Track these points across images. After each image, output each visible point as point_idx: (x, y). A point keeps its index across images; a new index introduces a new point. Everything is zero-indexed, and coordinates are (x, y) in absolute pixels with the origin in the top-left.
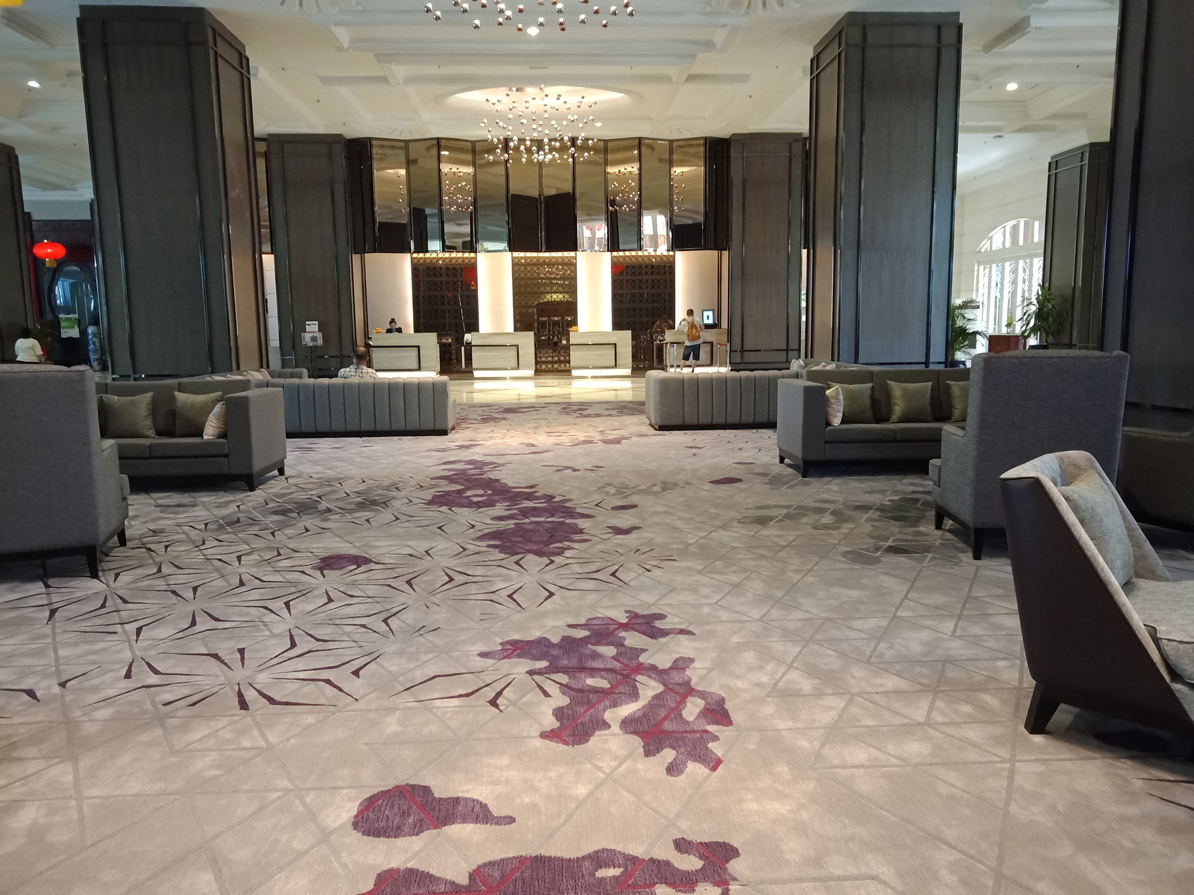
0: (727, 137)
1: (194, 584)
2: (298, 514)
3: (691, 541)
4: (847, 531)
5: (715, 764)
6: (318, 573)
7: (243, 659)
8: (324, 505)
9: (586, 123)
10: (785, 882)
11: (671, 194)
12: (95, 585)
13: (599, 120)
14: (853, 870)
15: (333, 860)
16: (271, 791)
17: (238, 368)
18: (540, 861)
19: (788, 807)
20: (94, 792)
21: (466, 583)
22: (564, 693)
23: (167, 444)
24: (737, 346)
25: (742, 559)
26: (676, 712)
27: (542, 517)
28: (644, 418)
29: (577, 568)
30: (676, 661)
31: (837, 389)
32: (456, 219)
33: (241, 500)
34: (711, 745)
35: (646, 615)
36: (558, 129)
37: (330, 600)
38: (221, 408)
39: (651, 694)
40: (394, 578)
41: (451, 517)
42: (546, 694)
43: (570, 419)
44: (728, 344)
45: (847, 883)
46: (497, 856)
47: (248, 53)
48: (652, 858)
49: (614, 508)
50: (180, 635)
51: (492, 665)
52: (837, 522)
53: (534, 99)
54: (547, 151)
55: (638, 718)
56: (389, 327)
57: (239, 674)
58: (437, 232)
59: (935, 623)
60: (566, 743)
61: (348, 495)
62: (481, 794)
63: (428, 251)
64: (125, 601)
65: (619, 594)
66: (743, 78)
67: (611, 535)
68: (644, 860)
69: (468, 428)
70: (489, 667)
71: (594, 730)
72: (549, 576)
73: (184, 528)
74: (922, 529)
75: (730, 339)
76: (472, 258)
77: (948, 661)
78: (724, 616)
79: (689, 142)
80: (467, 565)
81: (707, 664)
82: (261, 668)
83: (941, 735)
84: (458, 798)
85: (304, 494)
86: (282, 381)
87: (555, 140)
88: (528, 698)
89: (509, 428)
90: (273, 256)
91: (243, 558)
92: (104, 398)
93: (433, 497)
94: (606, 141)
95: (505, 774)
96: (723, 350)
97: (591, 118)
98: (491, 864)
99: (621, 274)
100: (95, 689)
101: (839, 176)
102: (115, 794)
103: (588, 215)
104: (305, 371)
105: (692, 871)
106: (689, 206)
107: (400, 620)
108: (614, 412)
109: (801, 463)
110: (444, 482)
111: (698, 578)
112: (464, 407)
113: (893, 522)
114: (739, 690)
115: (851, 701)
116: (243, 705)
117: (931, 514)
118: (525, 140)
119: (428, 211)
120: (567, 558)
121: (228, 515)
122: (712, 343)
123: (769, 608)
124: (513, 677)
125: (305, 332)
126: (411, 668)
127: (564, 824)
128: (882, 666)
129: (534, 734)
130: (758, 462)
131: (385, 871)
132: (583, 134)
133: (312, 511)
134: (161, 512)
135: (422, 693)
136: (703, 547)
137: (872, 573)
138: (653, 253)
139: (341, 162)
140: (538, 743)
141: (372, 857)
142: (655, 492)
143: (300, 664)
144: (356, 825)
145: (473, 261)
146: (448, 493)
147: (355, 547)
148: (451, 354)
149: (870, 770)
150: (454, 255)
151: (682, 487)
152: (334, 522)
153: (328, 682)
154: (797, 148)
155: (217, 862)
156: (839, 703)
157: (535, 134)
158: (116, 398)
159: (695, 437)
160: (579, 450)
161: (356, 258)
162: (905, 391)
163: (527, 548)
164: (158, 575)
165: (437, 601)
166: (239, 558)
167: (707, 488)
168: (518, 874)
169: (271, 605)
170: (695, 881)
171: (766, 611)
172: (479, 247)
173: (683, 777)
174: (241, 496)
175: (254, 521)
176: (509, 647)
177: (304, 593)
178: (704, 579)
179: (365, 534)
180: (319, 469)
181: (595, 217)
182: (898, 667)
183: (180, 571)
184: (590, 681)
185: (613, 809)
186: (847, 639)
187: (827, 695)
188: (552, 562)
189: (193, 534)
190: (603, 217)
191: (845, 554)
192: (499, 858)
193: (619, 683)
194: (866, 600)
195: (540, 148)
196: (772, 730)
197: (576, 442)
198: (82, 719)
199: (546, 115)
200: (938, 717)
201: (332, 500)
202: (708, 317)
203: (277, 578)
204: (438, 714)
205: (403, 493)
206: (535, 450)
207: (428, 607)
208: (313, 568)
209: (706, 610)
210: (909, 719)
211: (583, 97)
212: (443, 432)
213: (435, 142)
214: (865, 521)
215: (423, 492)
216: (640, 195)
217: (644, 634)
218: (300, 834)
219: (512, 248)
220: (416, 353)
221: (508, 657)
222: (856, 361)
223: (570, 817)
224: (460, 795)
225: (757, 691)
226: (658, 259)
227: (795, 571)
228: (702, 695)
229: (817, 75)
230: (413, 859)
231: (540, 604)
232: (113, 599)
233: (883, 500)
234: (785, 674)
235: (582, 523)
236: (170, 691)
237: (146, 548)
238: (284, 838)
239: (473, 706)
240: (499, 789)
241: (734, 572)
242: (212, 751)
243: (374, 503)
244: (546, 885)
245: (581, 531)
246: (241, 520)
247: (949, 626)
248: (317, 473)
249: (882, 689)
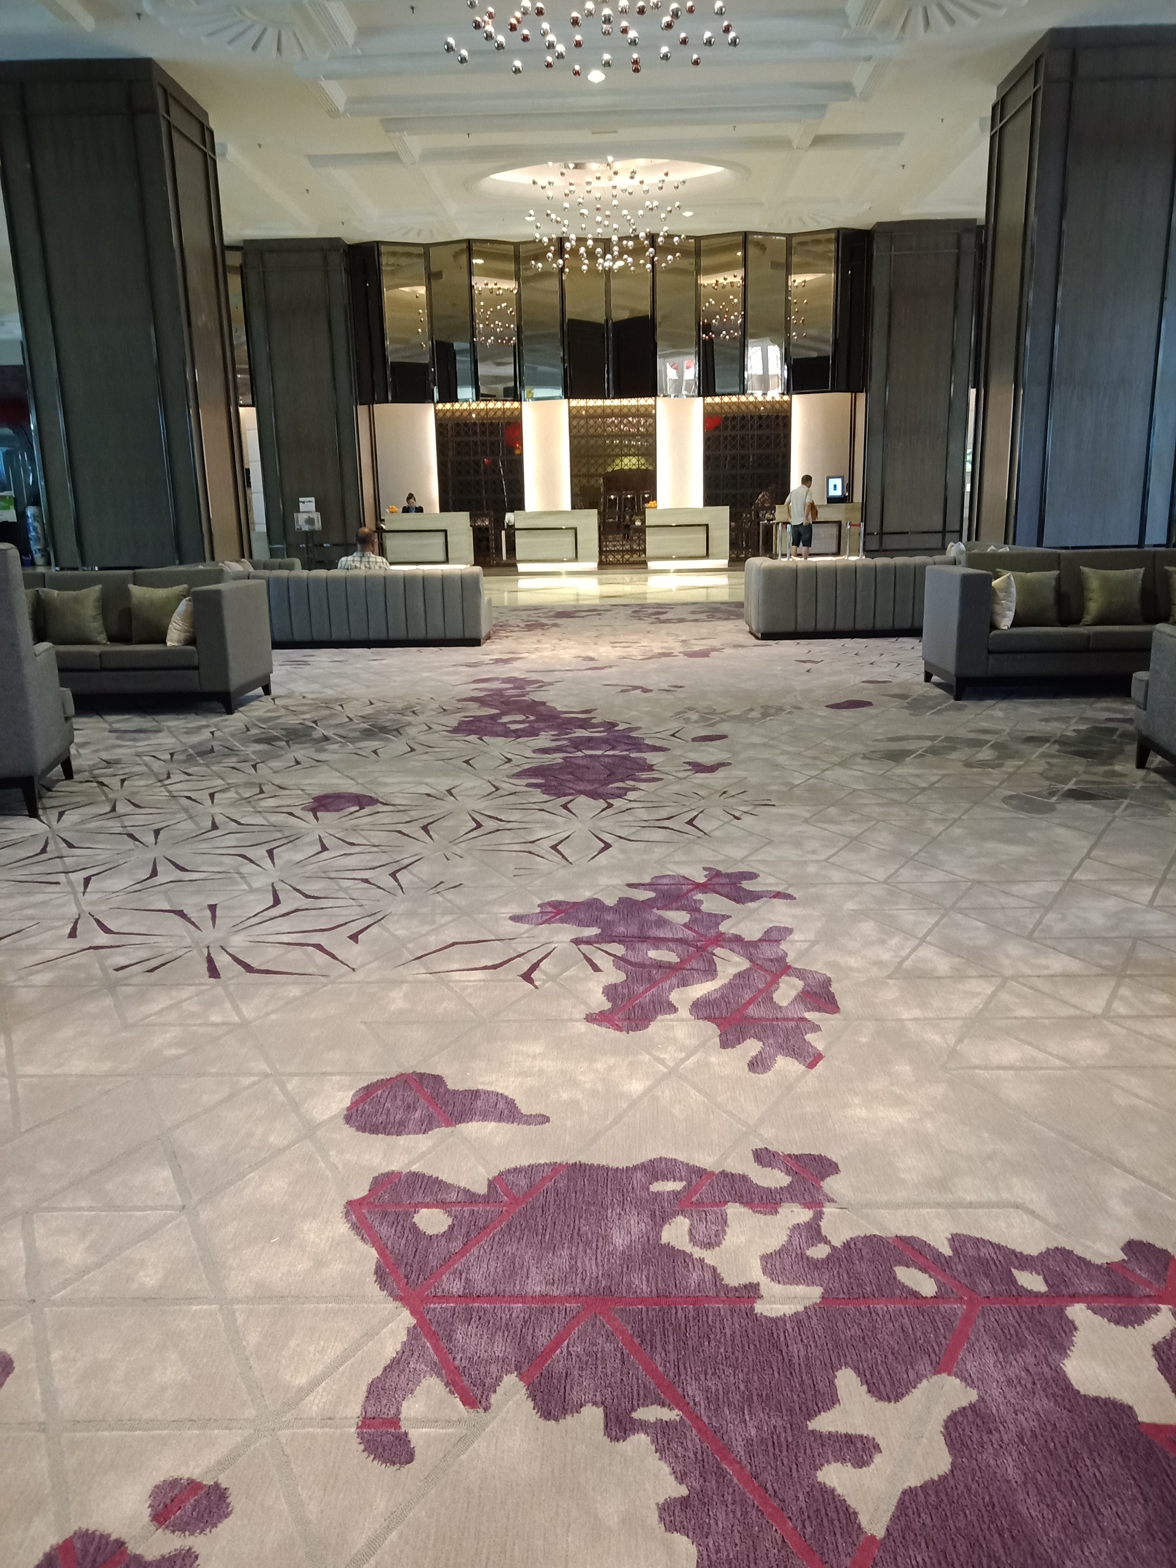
0: (870, 228)
1: (156, 827)
2: (287, 742)
3: (796, 782)
4: (1011, 770)
5: (813, 1059)
6: (310, 816)
7: (214, 917)
8: (320, 731)
9: (670, 211)
10: (898, 1206)
11: (788, 313)
12: (33, 826)
13: (689, 208)
14: (991, 1195)
15: (319, 1158)
16: (244, 1074)
17: (213, 559)
18: (578, 1169)
19: (908, 1115)
20: (31, 1070)
21: (498, 830)
22: (618, 968)
23: (122, 652)
24: (874, 527)
25: (865, 805)
26: (766, 995)
27: (599, 749)
28: (742, 624)
29: (643, 814)
30: (769, 931)
31: (1009, 578)
32: (495, 356)
33: (216, 725)
34: (809, 1037)
35: (732, 874)
36: (632, 221)
37: (324, 848)
38: (187, 605)
39: (732, 971)
40: (407, 822)
41: (482, 749)
42: (596, 968)
43: (643, 625)
44: (862, 524)
45: (980, 1212)
46: (525, 1162)
47: (213, 124)
48: (724, 1171)
49: (694, 740)
50: (138, 887)
51: (527, 931)
52: (999, 758)
53: (598, 178)
54: (616, 253)
55: (715, 1000)
56: (406, 504)
57: (210, 935)
58: (469, 375)
59: (1127, 889)
60: (620, 1029)
61: (351, 720)
62: (507, 1087)
63: (457, 400)
64: (71, 846)
65: (696, 847)
66: (894, 139)
67: (689, 773)
68: (713, 1173)
69: (507, 637)
70: (524, 933)
71: (657, 1013)
72: (608, 824)
73: (145, 758)
74: (1118, 768)
75: (864, 518)
76: (515, 409)
77: (1141, 938)
78: (836, 875)
79: (814, 237)
80: (499, 808)
81: (811, 936)
82: (236, 928)
83: (1124, 1032)
84: (477, 1091)
85: (295, 717)
86: (267, 573)
87: (628, 238)
88: (572, 971)
89: (561, 637)
90: (254, 409)
91: (216, 796)
92: (40, 593)
93: (459, 724)
94: (698, 239)
95: (538, 1064)
96: (855, 533)
97: (677, 204)
98: (517, 1170)
99: (717, 428)
100: (33, 950)
101: (1026, 279)
102: (55, 1072)
103: (674, 347)
104: (297, 562)
105: (776, 1189)
106: (813, 332)
107: (412, 873)
108: (703, 616)
109: (953, 681)
110: (473, 705)
111: (804, 828)
112: (503, 611)
113: (1078, 759)
114: (851, 969)
115: (1002, 986)
116: (213, 972)
117: (1132, 749)
118: (585, 240)
119: (457, 346)
120: (630, 801)
121: (200, 744)
122: (839, 524)
123: (897, 866)
124: (553, 946)
125: (299, 512)
126: (424, 932)
127: (611, 1126)
128: (1049, 942)
129: (578, 1017)
130: (894, 680)
131: (383, 1175)
132: (665, 229)
133: (303, 739)
134: (117, 738)
135: (439, 963)
136: (812, 789)
137: (1044, 824)
138: (760, 399)
139: (340, 278)
140: (583, 1027)
141: (367, 1157)
142: (752, 719)
143: (284, 925)
144: (348, 1119)
145: (516, 413)
146: (478, 719)
147: (358, 783)
148: (488, 540)
149: (1022, 1072)
150: (491, 405)
151: (789, 713)
152: (333, 753)
153: (319, 947)
154: (969, 241)
155: (175, 1157)
156: (986, 988)
157: (600, 230)
158: (56, 592)
159: (810, 647)
160: (653, 665)
161: (362, 410)
162: (1105, 580)
163: (578, 788)
164: (112, 814)
165: (459, 852)
166: (212, 796)
167: (823, 714)
168: (550, 1184)
169: (250, 853)
170: (778, 1201)
171: (893, 871)
172: (525, 394)
173: (769, 1075)
174: (215, 720)
175: (231, 751)
176: (550, 909)
177: (292, 839)
178: (811, 830)
179: (370, 768)
180: (316, 687)
181: (684, 350)
182: (1070, 944)
183: (138, 811)
184: (653, 954)
185: (676, 1110)
186: (1003, 908)
187: (970, 977)
188: (610, 806)
189: (156, 765)
190: (694, 350)
191: (1007, 799)
192: (527, 1164)
193: (691, 957)
194: (1031, 858)
195: (607, 249)
196: (893, 1020)
197: (650, 654)
198: (17, 984)
199: (615, 202)
200: (1120, 1008)
201: (331, 726)
202: (835, 486)
203: (259, 820)
204: (455, 989)
205: (421, 718)
206: (593, 665)
207: (448, 859)
208: (304, 809)
209: (812, 869)
210: (1081, 1010)
211: (666, 174)
212: (475, 642)
213: (465, 246)
214: (1036, 757)
215: (446, 717)
216: (744, 317)
217: (727, 897)
218: (279, 1127)
219: (569, 394)
220: (442, 540)
221: (547, 921)
222: (1039, 544)
223: (619, 1118)
224: (480, 1087)
225: (875, 972)
226: (768, 406)
227: (936, 820)
228: (801, 974)
229: (1001, 128)
230: (418, 1161)
231: (593, 858)
232: (56, 844)
233: (1066, 729)
234: (914, 950)
235: (651, 758)
236: (123, 954)
237: (98, 782)
238: (260, 1130)
239: (501, 980)
240: (530, 1081)
241: (853, 821)
242: (173, 1025)
243: (384, 730)
244: (586, 1198)
245: (650, 768)
246: (215, 749)
247: (1147, 892)
248: (313, 693)
249: (1046, 972)
